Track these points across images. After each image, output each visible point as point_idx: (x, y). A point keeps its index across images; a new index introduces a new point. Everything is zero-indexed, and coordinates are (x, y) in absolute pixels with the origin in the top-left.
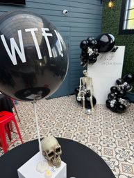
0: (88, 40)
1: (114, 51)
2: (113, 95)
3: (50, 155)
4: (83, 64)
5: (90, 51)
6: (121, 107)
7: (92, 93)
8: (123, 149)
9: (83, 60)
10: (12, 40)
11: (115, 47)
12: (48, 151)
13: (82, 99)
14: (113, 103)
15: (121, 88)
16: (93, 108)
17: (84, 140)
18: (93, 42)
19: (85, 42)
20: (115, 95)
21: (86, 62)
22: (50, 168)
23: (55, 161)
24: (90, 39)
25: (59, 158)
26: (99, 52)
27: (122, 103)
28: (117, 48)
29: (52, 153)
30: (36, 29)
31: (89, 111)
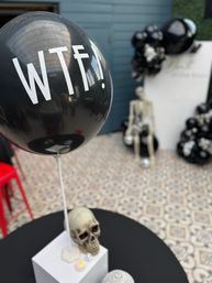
0: (146, 31)
1: (194, 51)
2: (189, 133)
3: (82, 237)
4: (137, 77)
5: (150, 53)
6: (203, 154)
7: (151, 129)
8: (204, 227)
9: (136, 68)
10: (30, 67)
11: (197, 43)
12: (79, 231)
13: (133, 142)
14: (188, 147)
15: (205, 121)
16: (152, 157)
17: (136, 211)
18: (155, 36)
19: (140, 36)
20: (193, 134)
21: (142, 72)
22: (83, 256)
23: (90, 245)
24: (150, 29)
25: (96, 240)
26: (166, 53)
27: (205, 147)
28: (200, 46)
29: (86, 234)
30: (65, 49)
31: (146, 161)
